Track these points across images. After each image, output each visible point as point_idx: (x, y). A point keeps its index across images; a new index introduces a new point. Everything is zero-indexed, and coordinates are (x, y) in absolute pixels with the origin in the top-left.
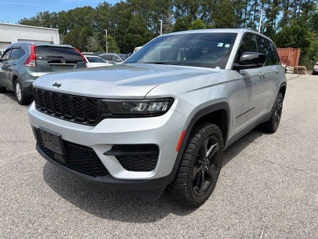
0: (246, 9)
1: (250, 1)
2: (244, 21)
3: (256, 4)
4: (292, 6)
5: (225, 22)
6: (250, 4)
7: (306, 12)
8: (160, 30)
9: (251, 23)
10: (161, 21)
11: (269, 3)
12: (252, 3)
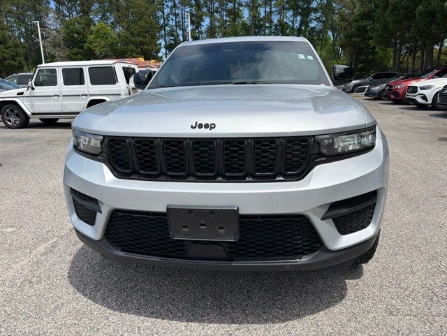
0: (163, 12)
1: (166, 1)
2: (163, 27)
3: (175, 6)
4: (217, 12)
5: (144, 28)
6: (167, 6)
7: (234, 20)
8: (38, 37)
9: (172, 31)
10: (38, 22)
11: (191, 6)
12: (170, 4)
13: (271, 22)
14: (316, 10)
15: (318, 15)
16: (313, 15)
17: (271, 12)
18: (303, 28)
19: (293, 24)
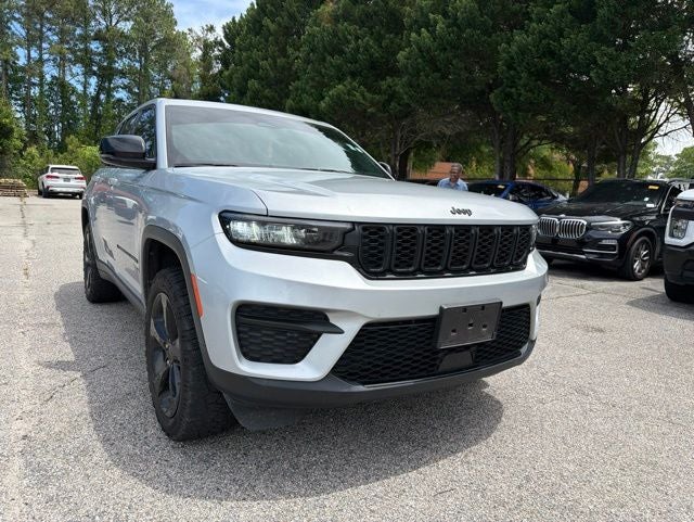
13: (42, 77)
14: (123, 74)
15: (126, 81)
16: (118, 81)
17: (41, 61)
18: (102, 97)
19: (85, 88)
